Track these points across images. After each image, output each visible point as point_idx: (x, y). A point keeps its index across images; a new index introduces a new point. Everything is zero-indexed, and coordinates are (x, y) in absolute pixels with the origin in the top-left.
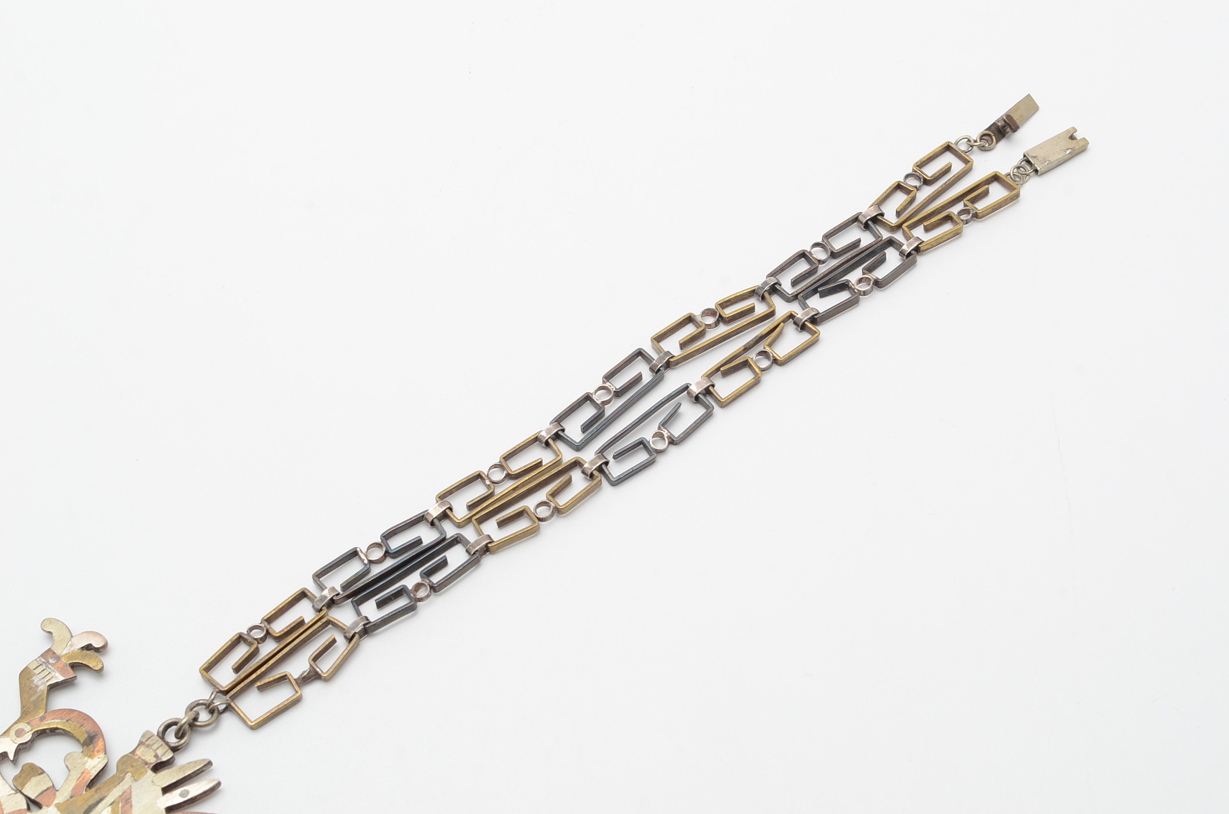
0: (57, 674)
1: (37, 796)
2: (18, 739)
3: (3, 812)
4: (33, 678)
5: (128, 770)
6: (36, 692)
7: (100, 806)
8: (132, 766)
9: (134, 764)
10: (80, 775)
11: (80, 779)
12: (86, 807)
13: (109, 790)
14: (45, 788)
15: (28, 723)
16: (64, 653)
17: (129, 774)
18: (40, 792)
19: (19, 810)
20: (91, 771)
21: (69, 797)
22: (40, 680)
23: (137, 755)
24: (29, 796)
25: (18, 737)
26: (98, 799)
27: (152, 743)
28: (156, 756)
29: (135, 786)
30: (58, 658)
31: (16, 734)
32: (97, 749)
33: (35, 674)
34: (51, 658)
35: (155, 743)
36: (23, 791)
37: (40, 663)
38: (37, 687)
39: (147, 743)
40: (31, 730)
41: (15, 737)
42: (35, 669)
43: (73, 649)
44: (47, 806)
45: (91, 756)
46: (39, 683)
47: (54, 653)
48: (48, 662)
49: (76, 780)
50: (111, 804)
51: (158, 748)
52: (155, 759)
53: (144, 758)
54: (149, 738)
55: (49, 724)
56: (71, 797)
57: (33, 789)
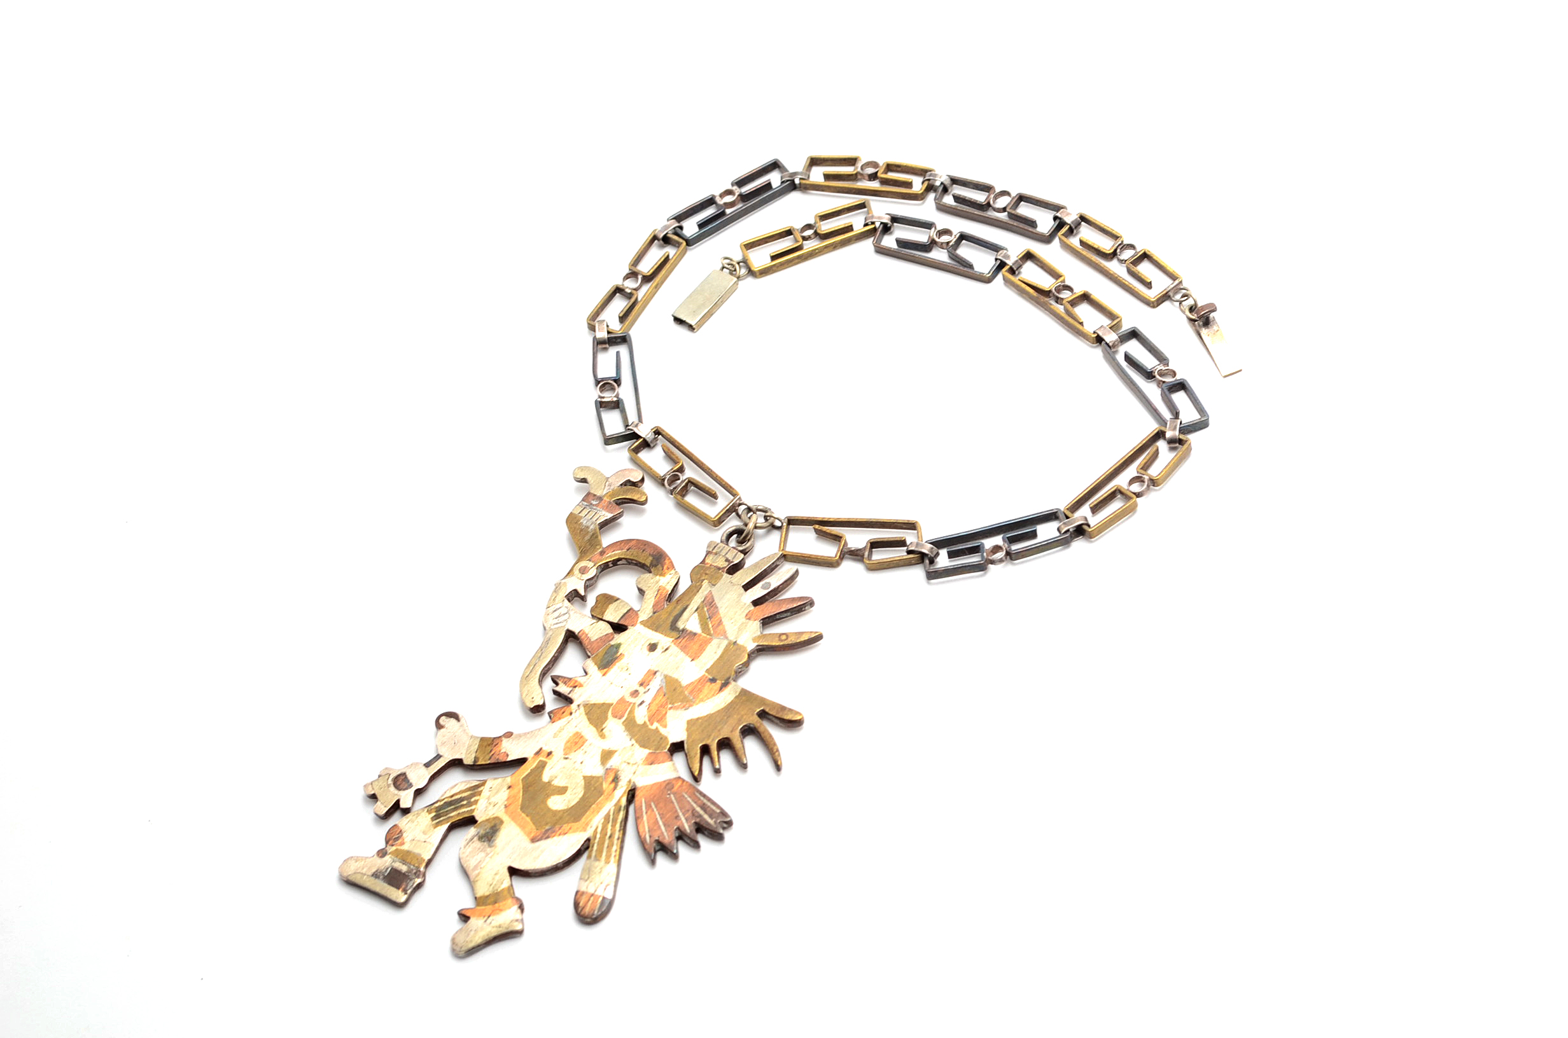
0: (604, 512)
1: (620, 620)
2: (583, 575)
3: (590, 640)
4: (581, 521)
5: (703, 578)
6: (588, 532)
7: (686, 614)
8: (706, 574)
9: (707, 572)
10: (656, 593)
11: (658, 596)
12: (671, 618)
13: (691, 599)
14: (625, 611)
15: (590, 560)
16: (605, 493)
17: (706, 581)
18: (622, 615)
19: (606, 635)
20: (666, 587)
21: (651, 614)
22: (588, 521)
23: (707, 564)
24: (611, 620)
25: (583, 574)
26: (682, 609)
27: (719, 550)
28: (727, 560)
29: (714, 590)
30: (600, 499)
31: (580, 572)
32: (665, 567)
33: (581, 517)
34: (593, 500)
35: (722, 550)
36: (604, 618)
37: (584, 506)
38: (588, 527)
39: (714, 551)
40: (594, 565)
41: (580, 575)
42: (580, 513)
43: (612, 487)
44: (632, 626)
45: (662, 575)
46: (589, 524)
47: (595, 495)
48: (591, 504)
49: (654, 597)
50: (696, 610)
51: (727, 553)
52: (727, 563)
53: (715, 565)
54: (715, 547)
55: (610, 556)
56: (654, 613)
57: (613, 614)
